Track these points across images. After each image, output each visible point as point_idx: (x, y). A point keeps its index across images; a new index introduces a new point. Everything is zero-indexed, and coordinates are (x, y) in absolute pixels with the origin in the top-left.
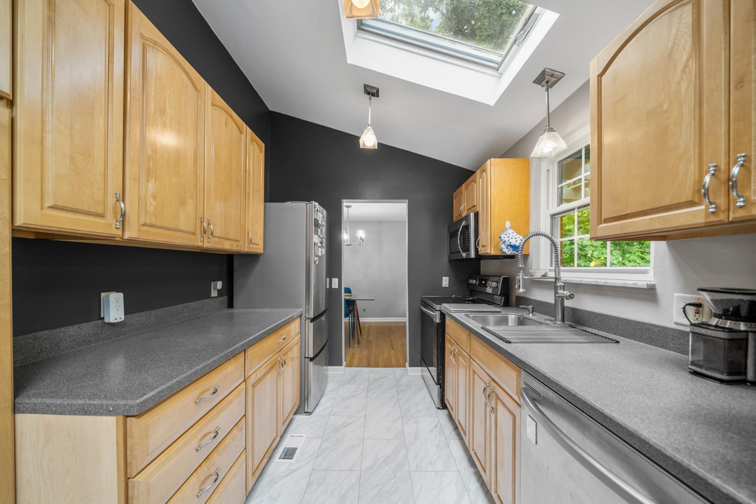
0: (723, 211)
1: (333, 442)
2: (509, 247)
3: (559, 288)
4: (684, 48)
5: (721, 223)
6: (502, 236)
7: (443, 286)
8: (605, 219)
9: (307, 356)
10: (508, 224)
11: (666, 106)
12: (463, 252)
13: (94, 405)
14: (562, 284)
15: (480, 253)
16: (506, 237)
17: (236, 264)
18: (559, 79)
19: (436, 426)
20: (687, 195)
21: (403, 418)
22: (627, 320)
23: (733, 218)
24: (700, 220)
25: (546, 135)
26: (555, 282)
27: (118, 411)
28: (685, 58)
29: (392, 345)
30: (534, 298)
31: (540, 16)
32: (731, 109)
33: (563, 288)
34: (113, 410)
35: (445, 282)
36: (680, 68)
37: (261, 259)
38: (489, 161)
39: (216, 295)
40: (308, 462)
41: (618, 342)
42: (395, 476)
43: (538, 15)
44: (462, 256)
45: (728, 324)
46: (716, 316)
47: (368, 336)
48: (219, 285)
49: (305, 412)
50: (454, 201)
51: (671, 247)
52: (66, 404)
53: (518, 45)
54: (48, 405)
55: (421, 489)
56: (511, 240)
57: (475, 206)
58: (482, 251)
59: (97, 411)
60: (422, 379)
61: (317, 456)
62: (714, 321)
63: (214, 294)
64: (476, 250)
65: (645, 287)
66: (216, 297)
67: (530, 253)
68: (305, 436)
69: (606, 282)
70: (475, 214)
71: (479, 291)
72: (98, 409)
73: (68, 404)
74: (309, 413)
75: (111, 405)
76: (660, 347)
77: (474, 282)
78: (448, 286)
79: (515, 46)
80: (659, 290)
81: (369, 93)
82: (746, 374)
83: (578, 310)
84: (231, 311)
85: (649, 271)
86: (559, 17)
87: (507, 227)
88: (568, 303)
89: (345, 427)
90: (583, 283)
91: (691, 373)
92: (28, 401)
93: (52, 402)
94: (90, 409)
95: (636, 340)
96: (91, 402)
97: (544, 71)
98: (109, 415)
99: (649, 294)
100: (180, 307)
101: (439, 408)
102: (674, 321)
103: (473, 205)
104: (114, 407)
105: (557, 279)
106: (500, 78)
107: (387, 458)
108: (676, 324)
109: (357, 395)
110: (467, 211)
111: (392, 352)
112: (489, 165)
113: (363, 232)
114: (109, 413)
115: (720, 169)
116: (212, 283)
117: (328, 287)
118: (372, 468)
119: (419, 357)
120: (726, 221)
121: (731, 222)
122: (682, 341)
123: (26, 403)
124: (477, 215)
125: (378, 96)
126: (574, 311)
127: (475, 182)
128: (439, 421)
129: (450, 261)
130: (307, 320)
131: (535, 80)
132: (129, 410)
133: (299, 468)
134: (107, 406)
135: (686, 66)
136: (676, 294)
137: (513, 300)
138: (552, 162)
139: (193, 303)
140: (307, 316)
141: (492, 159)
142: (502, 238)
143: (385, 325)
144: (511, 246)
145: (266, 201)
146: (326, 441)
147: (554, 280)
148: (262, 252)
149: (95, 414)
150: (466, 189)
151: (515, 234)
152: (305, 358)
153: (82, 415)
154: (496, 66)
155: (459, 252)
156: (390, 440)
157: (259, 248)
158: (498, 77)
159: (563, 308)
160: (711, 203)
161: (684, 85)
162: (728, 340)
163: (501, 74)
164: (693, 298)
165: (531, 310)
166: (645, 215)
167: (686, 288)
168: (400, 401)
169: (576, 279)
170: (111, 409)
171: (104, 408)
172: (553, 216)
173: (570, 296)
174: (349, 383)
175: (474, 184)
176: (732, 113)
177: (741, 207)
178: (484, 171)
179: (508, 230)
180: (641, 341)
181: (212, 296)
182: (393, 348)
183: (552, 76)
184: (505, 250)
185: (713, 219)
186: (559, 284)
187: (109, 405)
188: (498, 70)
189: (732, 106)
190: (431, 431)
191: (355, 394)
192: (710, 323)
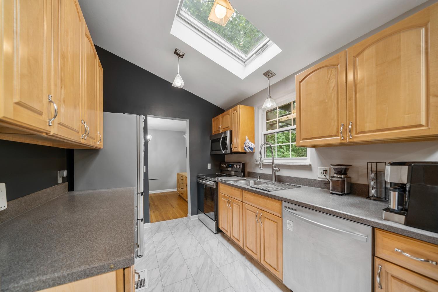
0: (346, 139)
1: (166, 268)
2: (249, 149)
3: (273, 167)
4: (333, 83)
5: (344, 143)
6: (246, 143)
7: (208, 168)
8: (303, 139)
9: (139, 218)
10: (247, 137)
11: (327, 101)
12: (223, 150)
13: (96, 267)
14: (275, 165)
15: (233, 151)
16: (247, 143)
17: (76, 157)
18: (273, 76)
19: (219, 242)
20: (334, 133)
21: (200, 243)
22: (301, 178)
23: (349, 142)
24: (338, 142)
25: (269, 99)
26: (272, 165)
27: (119, 266)
28: (333, 86)
29: (172, 205)
30: (258, 172)
31: (269, 47)
32: (347, 107)
33: (275, 167)
34: (114, 266)
35: (209, 166)
36: (331, 89)
37: (100, 153)
38: (238, 105)
39: (61, 182)
40: (157, 284)
41: (301, 187)
42: (212, 272)
43: (268, 46)
44: (222, 152)
45: (339, 176)
46: (335, 173)
47: (154, 202)
48: (65, 173)
49: (138, 256)
50: (213, 123)
51: (316, 150)
52: (66, 275)
53: (257, 55)
54: (44, 282)
55: (227, 274)
56: (249, 145)
57: (229, 127)
58: (234, 150)
59: (99, 271)
60: (199, 221)
61: (161, 279)
62: (335, 175)
63: (60, 180)
64: (231, 149)
65: (309, 165)
66: (61, 183)
67: (255, 152)
68: (146, 270)
69: (293, 164)
70: (230, 131)
71: (226, 170)
72: (100, 269)
73: (68, 275)
74: (141, 256)
75: (112, 263)
76: (314, 187)
77: (224, 166)
78: (210, 168)
79: (255, 55)
80: (312, 166)
81: (177, 54)
82: (344, 192)
83: (280, 176)
84: (72, 193)
85: (307, 159)
86: (282, 52)
87: (247, 139)
88: (277, 173)
89: (170, 257)
90: (283, 164)
91: (330, 194)
92: (16, 285)
93: (48, 277)
94: (92, 272)
95: (305, 186)
96: (92, 266)
97: (269, 71)
98: (111, 271)
99: (308, 168)
100: (40, 192)
101: (215, 234)
102: (318, 177)
103: (228, 126)
104: (114, 264)
105: (273, 163)
106: (245, 67)
107: (203, 265)
108: (319, 178)
109: (166, 238)
110: (223, 129)
111: (174, 209)
112: (239, 107)
113: (150, 136)
114: (111, 269)
115: (344, 126)
116: (59, 172)
117: (145, 172)
118: (198, 273)
119: (196, 209)
120: (346, 142)
121: (347, 143)
122: (321, 184)
123: (14, 287)
124: (231, 131)
125: (182, 58)
126: (279, 176)
127: (229, 115)
128: (219, 240)
129: (211, 155)
130: (138, 194)
131: (264, 73)
132: (128, 263)
133: (153, 289)
134: (109, 265)
135: (333, 89)
136: (318, 167)
137: (246, 174)
138: (264, 111)
139: (48, 189)
140: (139, 192)
141: (240, 105)
142: (246, 144)
143: (161, 194)
144: (249, 148)
145: (104, 110)
146: (162, 269)
147: (271, 164)
148: (102, 147)
149: (98, 274)
150: (223, 117)
151: (250, 142)
152: (137, 219)
153: (84, 278)
154: (244, 61)
155: (221, 150)
156: (200, 256)
157: (99, 144)
158: (244, 66)
159: (275, 175)
160: (342, 136)
161: (333, 95)
162: (342, 181)
163: (246, 65)
164: (324, 168)
165: (259, 177)
166: (319, 138)
167: (322, 164)
168: (194, 235)
169: (280, 163)
170: (112, 266)
171: (106, 267)
172: (264, 135)
173: (279, 170)
174: (157, 232)
175: (228, 115)
176: (347, 108)
177: (351, 138)
178: (235, 110)
179: (248, 140)
180: (307, 186)
181: (59, 183)
182: (173, 207)
183: (271, 74)
184: (247, 150)
185: (343, 141)
186: (274, 165)
187: (111, 263)
188: (244, 63)
189: (347, 106)
190: (217, 246)
191: (165, 237)
192: (334, 176)
